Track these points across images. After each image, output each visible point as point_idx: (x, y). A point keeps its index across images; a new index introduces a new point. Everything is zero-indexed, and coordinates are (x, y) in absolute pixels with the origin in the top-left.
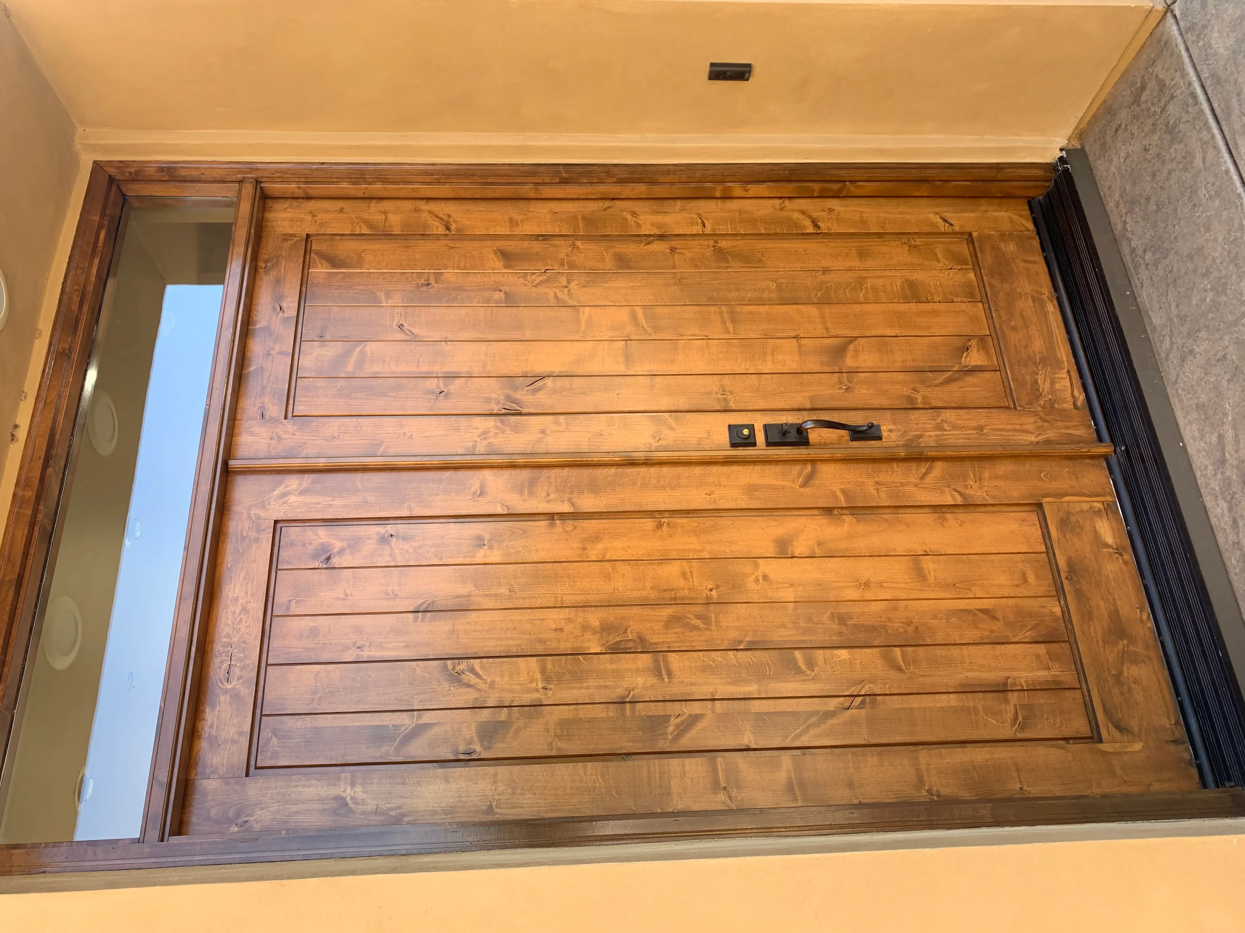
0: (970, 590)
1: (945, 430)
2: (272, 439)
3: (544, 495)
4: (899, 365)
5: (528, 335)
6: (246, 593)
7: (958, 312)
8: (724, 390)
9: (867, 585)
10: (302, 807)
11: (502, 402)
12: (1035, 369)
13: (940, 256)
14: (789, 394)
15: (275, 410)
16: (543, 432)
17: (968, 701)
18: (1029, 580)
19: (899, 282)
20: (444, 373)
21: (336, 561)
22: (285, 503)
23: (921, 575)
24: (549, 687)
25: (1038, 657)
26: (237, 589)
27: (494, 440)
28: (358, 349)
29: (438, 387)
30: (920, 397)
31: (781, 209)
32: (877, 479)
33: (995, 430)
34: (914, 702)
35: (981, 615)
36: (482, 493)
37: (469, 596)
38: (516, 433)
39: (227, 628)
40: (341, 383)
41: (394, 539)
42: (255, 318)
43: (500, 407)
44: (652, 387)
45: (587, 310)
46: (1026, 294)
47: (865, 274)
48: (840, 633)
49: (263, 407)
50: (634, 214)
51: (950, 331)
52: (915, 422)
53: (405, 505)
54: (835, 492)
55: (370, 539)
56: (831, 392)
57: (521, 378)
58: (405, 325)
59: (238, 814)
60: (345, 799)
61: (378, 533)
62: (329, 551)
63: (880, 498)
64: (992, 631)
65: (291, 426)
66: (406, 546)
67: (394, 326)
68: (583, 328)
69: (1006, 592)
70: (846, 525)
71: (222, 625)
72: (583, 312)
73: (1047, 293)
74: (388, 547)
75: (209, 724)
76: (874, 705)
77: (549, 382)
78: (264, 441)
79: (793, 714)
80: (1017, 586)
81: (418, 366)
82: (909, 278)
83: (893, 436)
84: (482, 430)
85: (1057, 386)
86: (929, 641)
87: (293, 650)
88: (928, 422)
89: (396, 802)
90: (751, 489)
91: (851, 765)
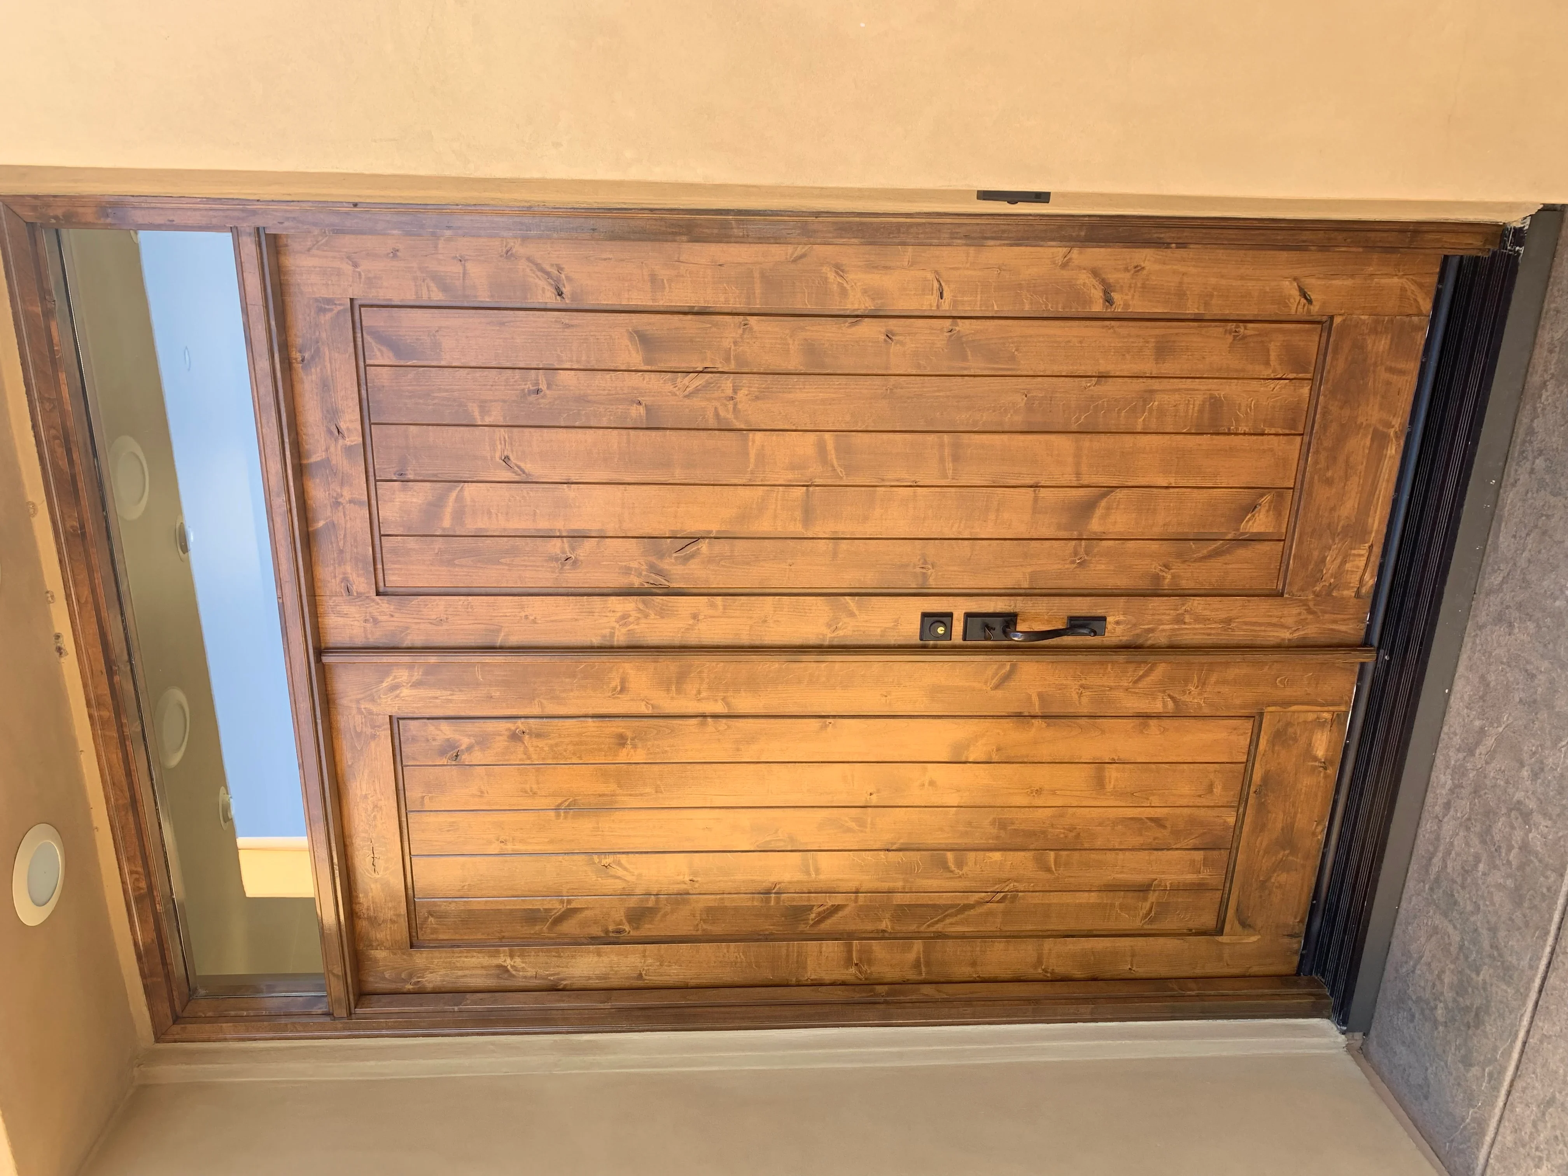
0: (1148, 799)
1: (1185, 623)
2: (366, 621)
3: (694, 692)
4: (1157, 531)
5: (679, 475)
6: (375, 790)
7: (1264, 451)
8: (925, 562)
9: (1039, 792)
10: (467, 972)
11: (644, 573)
12: (1330, 541)
13: (1273, 355)
14: (1006, 569)
15: (362, 584)
16: (695, 617)
17: (1106, 898)
18: (1215, 790)
19: (1199, 398)
20: (568, 531)
21: (465, 758)
22: (397, 696)
23: (1100, 783)
24: (695, 879)
25: (1193, 862)
26: (364, 786)
27: (636, 627)
28: (454, 494)
29: (564, 552)
30: (1169, 576)
31: (1064, 266)
32: (1083, 682)
33: (1246, 623)
34: (1055, 899)
35: (1149, 823)
36: (623, 690)
37: (612, 795)
38: (663, 617)
39: (362, 824)
40: (439, 544)
41: (527, 737)
42: (307, 447)
43: (641, 580)
44: (835, 554)
45: (759, 435)
46: (1368, 426)
47: (1155, 384)
48: (998, 837)
49: (345, 579)
50: (839, 269)
51: (1244, 480)
52: (1151, 612)
53: (536, 702)
54: (1031, 696)
55: (501, 735)
56: (1060, 566)
57: (669, 540)
58: (511, 458)
59: (411, 976)
60: (506, 967)
61: (509, 729)
62: (457, 747)
63: (1080, 703)
64: (1155, 839)
65: (387, 605)
66: (541, 743)
67: (498, 459)
68: (751, 466)
69: (1184, 802)
70: (1034, 730)
71: (357, 822)
72: (754, 441)
73: (1397, 426)
74: (520, 744)
75: (365, 907)
76: (1014, 898)
77: (704, 546)
78: (356, 623)
79: (935, 907)
80: (1200, 796)
81: (534, 521)
82: (1216, 393)
83: (1119, 629)
84: (619, 614)
85: (1348, 566)
86: (1086, 846)
87: (435, 843)
88: (1167, 612)
89: (552, 971)
90: (935, 691)
91: (978, 949)
